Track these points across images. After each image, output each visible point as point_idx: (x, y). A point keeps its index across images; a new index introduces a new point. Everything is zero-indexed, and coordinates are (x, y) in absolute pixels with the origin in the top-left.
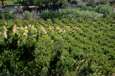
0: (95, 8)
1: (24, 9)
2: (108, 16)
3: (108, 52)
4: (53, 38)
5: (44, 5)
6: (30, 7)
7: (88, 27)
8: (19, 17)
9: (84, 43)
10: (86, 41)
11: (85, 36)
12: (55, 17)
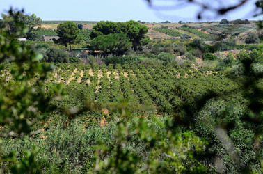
0: (158, 56)
1: (89, 53)
2: (169, 64)
5: (109, 50)
6: (96, 51)
8: (83, 62)
12: (118, 63)
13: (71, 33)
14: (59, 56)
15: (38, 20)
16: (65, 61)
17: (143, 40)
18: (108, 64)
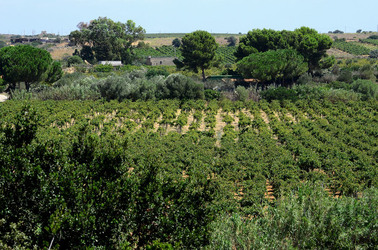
0: (352, 85)
1: (237, 84)
2: (372, 99)
3: (357, 158)
4: (276, 131)
5: (269, 78)
7: (337, 115)
8: (228, 96)
9: (324, 141)
10: (329, 139)
11: (328, 130)
12: (286, 98)
13: (204, 50)
14: (187, 87)
15: (140, 29)
16: (198, 97)
17: (322, 59)
18: (270, 101)
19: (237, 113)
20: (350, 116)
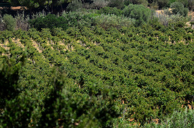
0: (124, 11)
1: (3, 12)
2: (145, 24)
3: (145, 84)
4: (51, 60)
5: (37, 5)
6: (14, 8)
7: (112, 42)
9: (105, 68)
10: (109, 66)
11: (106, 57)
12: (57, 26)
18: (39, 29)
19: (7, 43)
20: (125, 42)
